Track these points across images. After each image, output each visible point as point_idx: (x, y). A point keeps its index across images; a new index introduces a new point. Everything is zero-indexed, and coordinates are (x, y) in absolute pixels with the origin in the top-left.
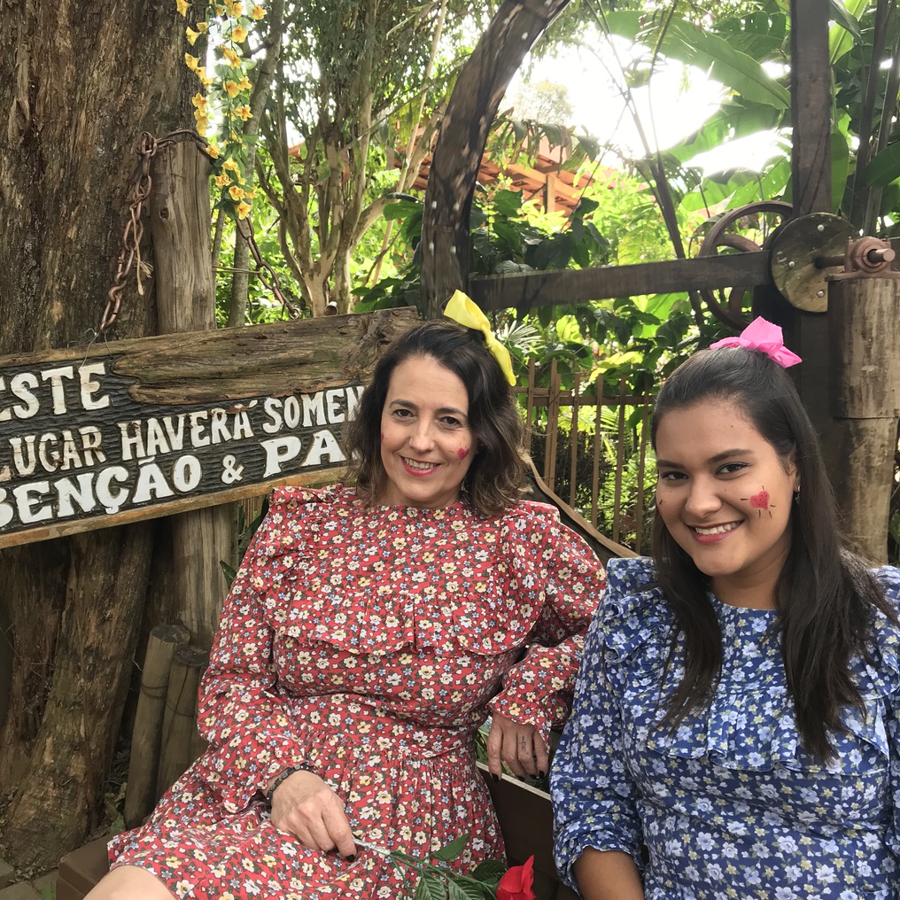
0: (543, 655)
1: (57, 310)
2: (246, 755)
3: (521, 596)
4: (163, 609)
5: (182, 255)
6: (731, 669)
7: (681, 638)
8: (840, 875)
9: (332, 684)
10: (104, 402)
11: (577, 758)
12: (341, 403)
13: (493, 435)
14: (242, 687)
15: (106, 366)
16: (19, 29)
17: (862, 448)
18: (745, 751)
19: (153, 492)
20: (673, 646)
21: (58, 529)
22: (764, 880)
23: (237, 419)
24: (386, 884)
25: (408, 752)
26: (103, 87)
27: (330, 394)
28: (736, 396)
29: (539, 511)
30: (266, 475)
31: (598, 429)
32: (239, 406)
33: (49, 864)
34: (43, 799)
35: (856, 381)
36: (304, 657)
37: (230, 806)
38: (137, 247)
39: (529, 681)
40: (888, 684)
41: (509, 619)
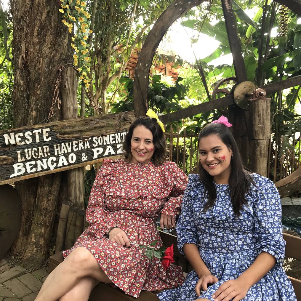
0: (173, 199)
1: (34, 113)
2: (102, 225)
3: (167, 185)
4: (64, 197)
5: (70, 98)
6: (218, 199)
7: (207, 192)
8: (243, 242)
9: (121, 207)
10: (50, 139)
11: (182, 223)
12: (114, 138)
13: (159, 145)
14: (98, 209)
15: (50, 129)
16: (22, 35)
17: (259, 148)
18: (221, 216)
19: (63, 164)
20: (205, 194)
21: (37, 174)
22: (227, 245)
23: (86, 143)
24: (138, 254)
25: (141, 224)
26: (47, 52)
27: (111, 136)
28: (217, 134)
29: (171, 164)
30: (94, 158)
31: (185, 145)
32: (86, 139)
33: (35, 268)
34: (32, 251)
35: (257, 129)
36: (114, 200)
37: (99, 237)
38: (58, 96)
39: (170, 205)
40: (253, 199)
41: (165, 190)
